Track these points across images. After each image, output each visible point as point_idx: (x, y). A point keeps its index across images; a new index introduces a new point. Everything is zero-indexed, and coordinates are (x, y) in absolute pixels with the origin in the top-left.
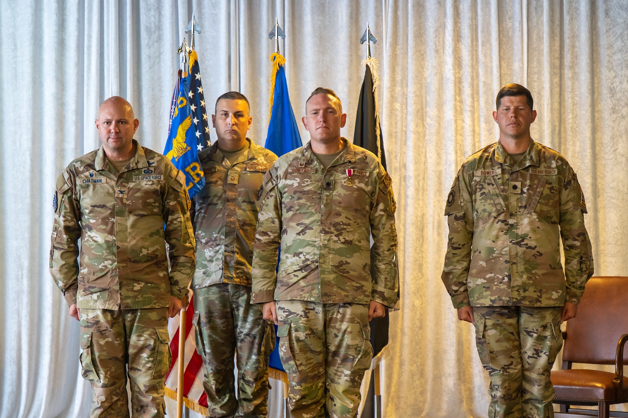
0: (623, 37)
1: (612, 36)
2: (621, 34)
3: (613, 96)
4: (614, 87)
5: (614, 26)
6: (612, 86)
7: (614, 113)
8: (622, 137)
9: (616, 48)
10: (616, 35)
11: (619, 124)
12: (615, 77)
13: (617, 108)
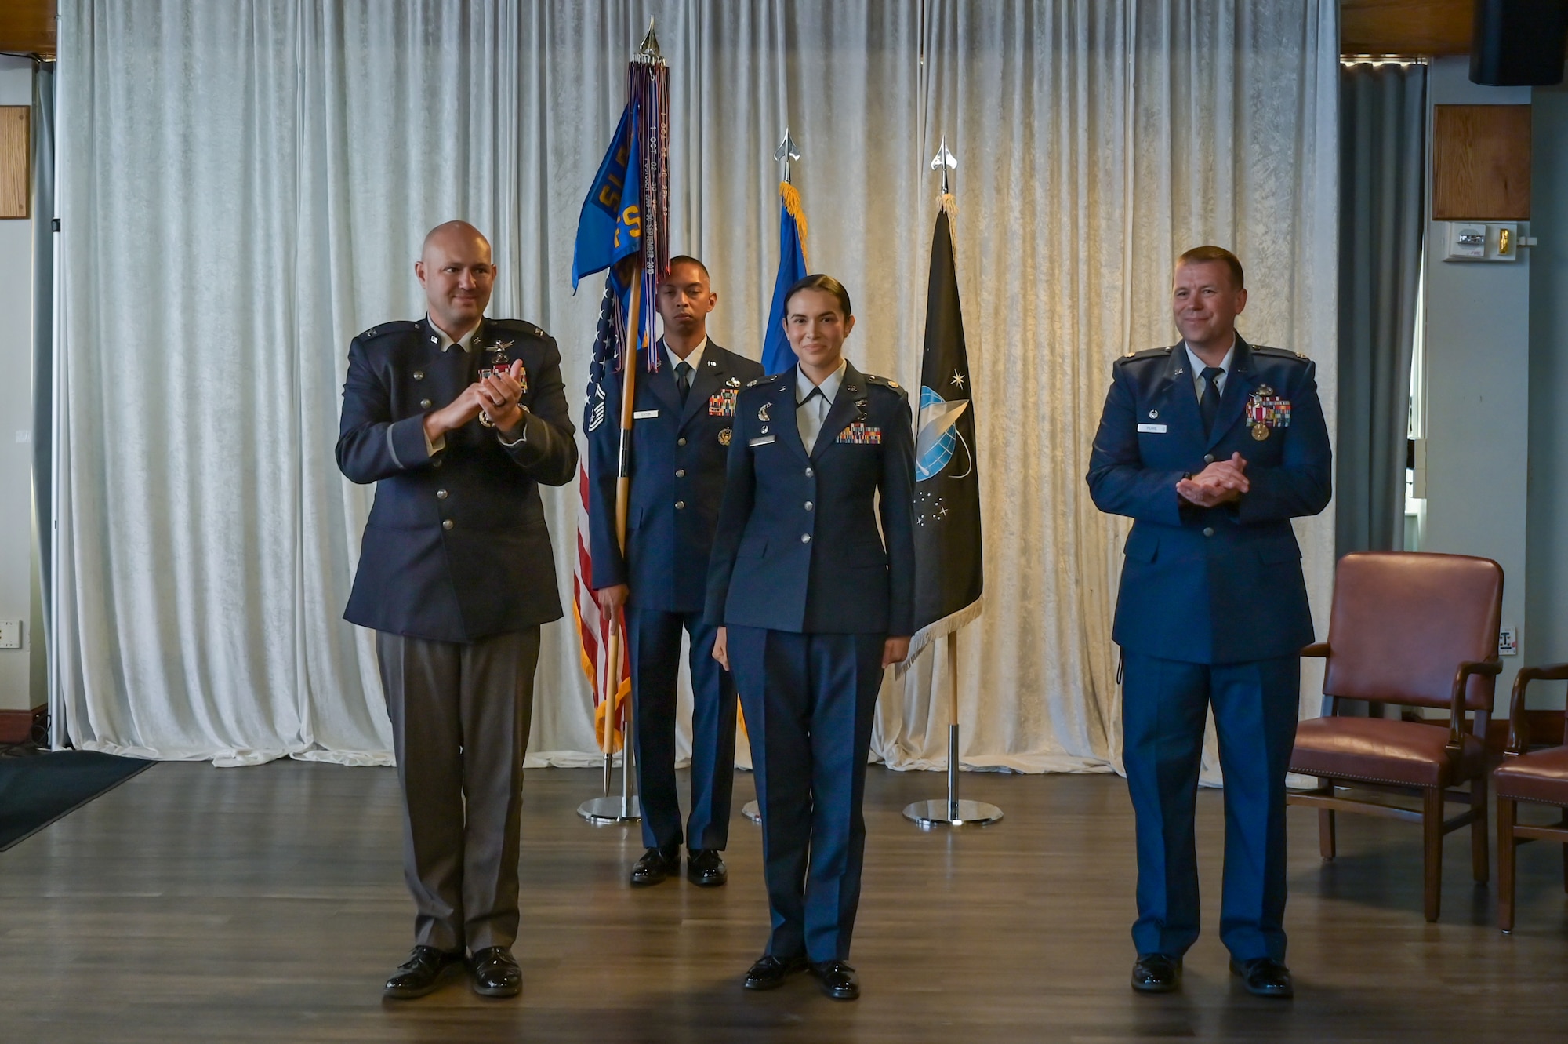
0: (1279, 173)
1: (1261, 172)
2: (1275, 169)
3: (1262, 262)
4: (1263, 248)
5: (1265, 157)
6: (1261, 247)
7: (1263, 287)
8: (1274, 324)
9: (1267, 190)
10: (1267, 170)
11: (1271, 304)
12: (1266, 233)
13: (1267, 280)
